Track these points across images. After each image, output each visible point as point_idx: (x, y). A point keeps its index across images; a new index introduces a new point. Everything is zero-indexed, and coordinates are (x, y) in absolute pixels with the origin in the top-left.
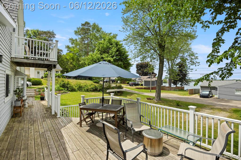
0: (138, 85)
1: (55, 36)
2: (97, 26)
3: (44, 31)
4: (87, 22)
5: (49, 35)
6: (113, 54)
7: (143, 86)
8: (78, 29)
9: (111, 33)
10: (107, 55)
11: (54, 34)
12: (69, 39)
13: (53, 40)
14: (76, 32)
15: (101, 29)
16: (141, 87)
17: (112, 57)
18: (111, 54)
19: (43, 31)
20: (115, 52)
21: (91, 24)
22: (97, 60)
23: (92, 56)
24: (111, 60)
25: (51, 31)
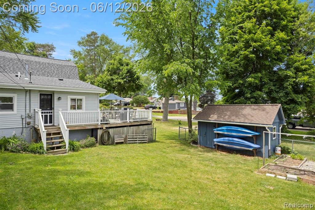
0: (154, 108)
1: (54, 49)
2: (107, 38)
3: (42, 44)
4: (94, 32)
5: (47, 48)
6: (123, 76)
7: (161, 109)
8: (83, 39)
9: (123, 46)
10: (117, 76)
11: (53, 47)
12: (71, 51)
13: (51, 54)
14: (80, 43)
15: (111, 40)
16: (159, 110)
17: (123, 79)
18: (122, 76)
19: (40, 44)
20: (126, 74)
21: (99, 35)
22: (107, 82)
23: (101, 77)
24: (122, 82)
25: (50, 44)
